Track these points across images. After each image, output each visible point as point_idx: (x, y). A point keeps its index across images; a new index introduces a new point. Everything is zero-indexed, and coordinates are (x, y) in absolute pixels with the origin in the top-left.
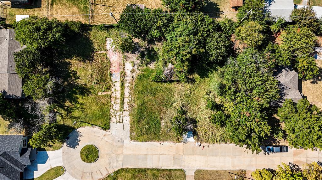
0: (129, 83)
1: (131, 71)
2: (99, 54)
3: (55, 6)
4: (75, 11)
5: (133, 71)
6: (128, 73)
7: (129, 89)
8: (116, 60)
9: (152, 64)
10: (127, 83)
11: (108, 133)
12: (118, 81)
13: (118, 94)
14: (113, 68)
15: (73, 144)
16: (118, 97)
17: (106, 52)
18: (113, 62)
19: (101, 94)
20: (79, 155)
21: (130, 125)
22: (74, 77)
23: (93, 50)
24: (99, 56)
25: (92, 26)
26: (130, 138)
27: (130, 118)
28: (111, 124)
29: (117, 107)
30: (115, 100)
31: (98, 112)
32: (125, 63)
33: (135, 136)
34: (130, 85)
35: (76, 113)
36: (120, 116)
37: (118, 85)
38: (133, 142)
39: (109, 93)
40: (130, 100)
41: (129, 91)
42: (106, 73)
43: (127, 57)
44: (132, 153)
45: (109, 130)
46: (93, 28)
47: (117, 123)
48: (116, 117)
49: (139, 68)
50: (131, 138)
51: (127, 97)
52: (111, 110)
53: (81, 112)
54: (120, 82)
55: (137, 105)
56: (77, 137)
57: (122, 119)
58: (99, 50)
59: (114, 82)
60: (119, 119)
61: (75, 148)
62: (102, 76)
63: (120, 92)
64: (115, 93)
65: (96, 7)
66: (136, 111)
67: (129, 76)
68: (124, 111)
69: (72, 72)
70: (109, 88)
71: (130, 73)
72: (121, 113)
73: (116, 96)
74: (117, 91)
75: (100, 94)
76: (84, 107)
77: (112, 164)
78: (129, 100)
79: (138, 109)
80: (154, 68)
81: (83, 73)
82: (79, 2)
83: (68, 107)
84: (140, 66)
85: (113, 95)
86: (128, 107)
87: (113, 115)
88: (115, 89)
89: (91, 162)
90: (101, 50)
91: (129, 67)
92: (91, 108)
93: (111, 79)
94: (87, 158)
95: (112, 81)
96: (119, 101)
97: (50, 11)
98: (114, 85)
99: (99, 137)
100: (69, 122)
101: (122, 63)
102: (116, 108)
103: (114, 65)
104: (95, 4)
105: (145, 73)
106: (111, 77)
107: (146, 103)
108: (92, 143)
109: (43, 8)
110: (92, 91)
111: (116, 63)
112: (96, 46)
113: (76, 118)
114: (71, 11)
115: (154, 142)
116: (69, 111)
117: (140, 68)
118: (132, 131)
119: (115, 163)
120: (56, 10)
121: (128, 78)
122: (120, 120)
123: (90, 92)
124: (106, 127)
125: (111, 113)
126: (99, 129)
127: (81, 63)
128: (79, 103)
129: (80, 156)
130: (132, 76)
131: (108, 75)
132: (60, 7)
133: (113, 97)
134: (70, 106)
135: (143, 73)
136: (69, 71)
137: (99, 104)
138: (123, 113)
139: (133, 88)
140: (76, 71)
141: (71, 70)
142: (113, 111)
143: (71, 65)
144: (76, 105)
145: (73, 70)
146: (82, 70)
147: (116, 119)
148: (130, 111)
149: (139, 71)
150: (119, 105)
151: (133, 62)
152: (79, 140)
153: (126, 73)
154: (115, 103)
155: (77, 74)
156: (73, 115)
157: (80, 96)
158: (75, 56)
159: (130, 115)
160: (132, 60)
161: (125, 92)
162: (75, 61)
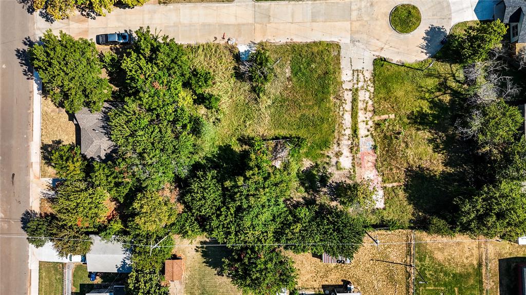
0: (345, 135)
1: (342, 154)
2: (396, 181)
3: (475, 262)
4: (439, 253)
5: (338, 154)
6: (346, 152)
7: (344, 125)
8: (367, 173)
9: (309, 166)
10: (347, 134)
11: (377, 54)
12: (362, 137)
13: (361, 116)
14: (372, 158)
15: (433, 33)
16: (362, 111)
17: (385, 185)
18: (371, 169)
19: (390, 115)
20: (423, 17)
21: (342, 67)
22: (437, 141)
23: (407, 188)
24: (396, 178)
25: (410, 228)
26: (340, 47)
27: (340, 78)
28: (371, 68)
29: (363, 95)
30: (366, 107)
31: (395, 86)
32: (351, 167)
33: (332, 50)
34: (343, 131)
35: (431, 83)
36: (357, 81)
37: (362, 131)
38: (336, 40)
39: (376, 118)
40: (341, 108)
41: (343, 122)
42: (384, 150)
43: (348, 177)
44: (336, 23)
45: (375, 57)
46: (407, 225)
47: (362, 69)
48: (363, 80)
50: (338, 46)
51: (347, 111)
52: (372, 90)
53: (423, 85)
54: (359, 136)
55: (329, 100)
56: (427, 46)
57: (353, 75)
58: (395, 187)
59: (370, 136)
60: (360, 76)
61: (431, 27)
62: (389, 145)
63: (359, 120)
65: (404, 260)
66: (331, 89)
67: (344, 147)
68: (350, 90)
69: (440, 151)
70: (378, 125)
71: (343, 152)
72: (356, 86)
73: (365, 114)
74: (364, 121)
75: (392, 116)
76: (418, 94)
77: (368, 4)
78: (344, 106)
79: (328, 93)
80: (304, 159)
81: (421, 149)
82: (433, 268)
83: (445, 93)
84: (327, 163)
85: (370, 114)
86: (345, 96)
87: (369, 82)
88: (367, 124)
89: (403, 5)
90: (393, 189)
91: (346, 162)
92: (407, 93)
93: (375, 141)
94: (410, 11)
95: (372, 137)
96: (361, 105)
97: (482, 253)
98: (368, 130)
99: (391, 47)
100: (443, 68)
101: (356, 166)
102: (364, 93)
103: (370, 164)
104: (406, 265)
105: (319, 151)
106: (374, 143)
107: (316, 104)
108: (402, 36)
109: (495, 259)
110: (406, 120)
111: (367, 168)
112: (401, 193)
113: (431, 76)
114: (446, 254)
115: (301, 42)
116: (443, 86)
117: (327, 160)
118: (338, 58)
119: (363, 6)
120: (472, 255)
121: (346, 142)
122: (358, 75)
123: (408, 118)
124: (379, 62)
125: (372, 85)
126: (392, 60)
127: (425, 166)
128: (427, 99)
129: (422, 15)
130: (340, 147)
131: (379, 147)
132: (465, 260)
133: (370, 111)
134: (442, 95)
135: (322, 152)
136: (446, 152)
137: (392, 99)
138: (353, 86)
139: (337, 126)
140: (435, 152)
141: (443, 154)
142: (369, 88)
143: (443, 163)
144: (432, 96)
145: (440, 155)
146: (424, 155)
147: (364, 76)
148: (341, 89)
149: (328, 154)
150: (360, 98)
151: (339, 168)
152: (425, 40)
153: (350, 150)
154: (366, 101)
155: (433, 148)
156: (436, 79)
157: (425, 111)
158: (438, 177)
159: (342, 83)
160: (339, 172)
161: (350, 119)
162: (436, 169)
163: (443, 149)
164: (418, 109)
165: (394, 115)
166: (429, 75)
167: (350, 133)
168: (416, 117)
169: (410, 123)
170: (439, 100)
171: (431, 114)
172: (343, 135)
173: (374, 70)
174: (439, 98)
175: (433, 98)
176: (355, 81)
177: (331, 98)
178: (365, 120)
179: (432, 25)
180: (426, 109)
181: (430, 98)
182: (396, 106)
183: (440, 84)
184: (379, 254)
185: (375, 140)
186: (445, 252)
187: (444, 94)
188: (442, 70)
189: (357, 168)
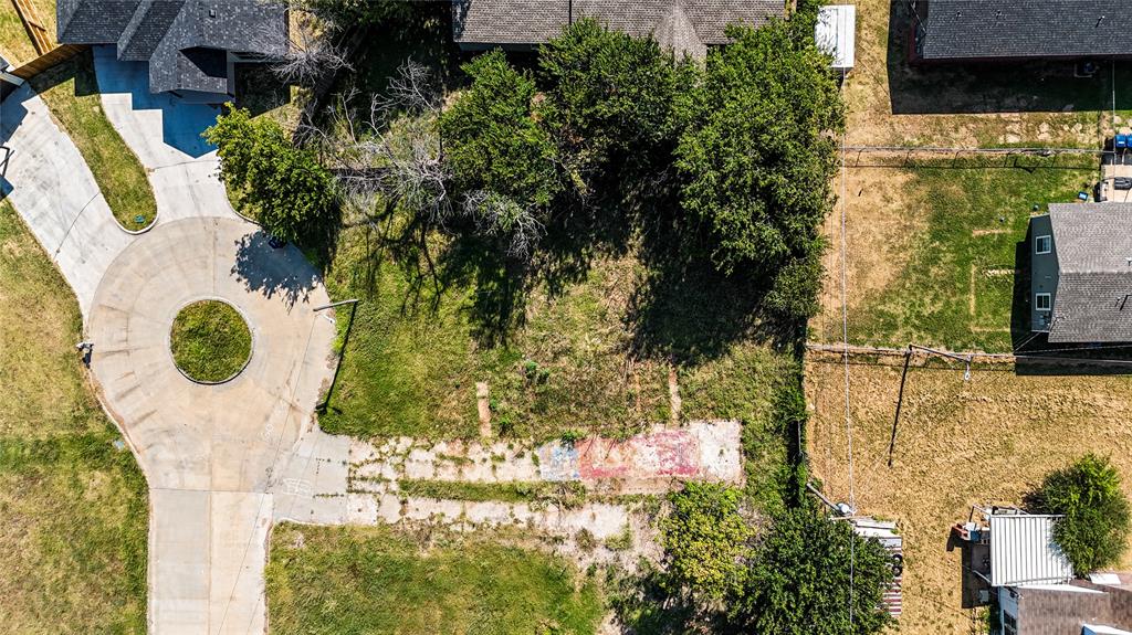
0: (530, 521)
1: (584, 531)
2: (666, 387)
3: (901, 178)
4: (872, 275)
5: (586, 541)
6: (578, 520)
7: (504, 523)
8: (640, 464)
9: (618, 628)
10: (529, 515)
11: (306, 421)
12: (539, 472)
13: (477, 474)
14: (599, 448)
15: (255, 267)
16: (466, 470)
17: (675, 416)
18: (628, 451)
19: (478, 395)
20: (209, 295)
21: (338, 523)
22: (556, 271)
23: (685, 359)
24: (656, 386)
25: (799, 352)
26: (282, 524)
27: (370, 528)
28: (343, 440)
29: (420, 466)
30: (453, 458)
31: (398, 379)
32: (622, 507)
33: (290, 547)
34: (520, 525)
35: (392, 280)
36: (378, 482)
37: (520, 472)
38: (263, 534)
39: (486, 432)
40: (453, 528)
41: (494, 524)
42: (577, 415)
43: (651, 517)
44: (216, 530)
45: (316, 427)
46: (791, 362)
47: (348, 467)
48: (377, 464)
49: (598, 572)
50: (281, 528)
51: (464, 514)
52: (406, 442)
53: (396, 303)
54: (536, 480)
55: (429, 562)
56: (290, 285)
57: (363, 491)
58: (682, 389)
59: (537, 452)
60: (366, 474)
61: (236, 275)
62: (563, 400)
63: (489, 479)
64: (485, 460)
65: (893, 373)
66: (400, 555)
67: (565, 525)
68: (404, 503)
69: (583, 263)
70: (504, 430)
71: (578, 528)
72: (394, 487)
73: (473, 462)
74: (494, 467)
75: (483, 389)
76: (423, 318)
77: (167, 441)
78: (449, 521)
79: (409, 564)
81: (577, 314)
82: (914, 294)
83: (423, 245)
84: (610, 578)
85: (475, 451)
86: (420, 516)
87: (384, 449)
88: (502, 459)
89: (174, 348)
90: (687, 394)
91: (607, 522)
92: (418, 346)
93: (549, 439)
94: (190, 331)
95: (538, 445)
96: (448, 474)
97: (875, 159)
98: (520, 455)
99: (288, 383)
100: (350, 249)
101: (621, 494)
102: (414, 464)
103: (615, 454)
104: (906, 366)
105: (576, 598)
106: (557, 442)
107: (440, 600)
108: (258, 349)
109: (891, 124)
110: (494, 355)
111: (625, 464)
112: (702, 375)
113: (373, 281)
114: (875, 257)
115: (265, 630)
116: (405, 249)
117: (601, 575)
118: (312, 533)
119: (172, 456)
120: (880, 186)
121: (551, 519)
122: (363, 479)
123: (491, 345)
124: (329, 415)
125: (392, 442)
126: (325, 381)
127: (624, 306)
128: (438, 293)
129: (201, 298)
130: (564, 535)
131: (566, 429)
132: (894, 206)
133: (466, 450)
134: (426, 254)
135: (578, 589)
136: (587, 248)
137: (435, 386)
138: (394, 493)
139: (506, 543)
140: (585, 279)
141: (591, 256)
142: (401, 449)
143: (616, 258)
144: (429, 280)
145: (593, 264)
146: (592, 306)
147: (367, 462)
148: (400, 526)
149: (585, 571)
150: (429, 476)
151: (626, 541)
152: (273, 291)
153: (575, 510)
154: (438, 460)
155: (574, 282)
156: (383, 266)
157: (471, 298)
158: (656, 273)
159: (383, 526)
160: (636, 539)
161: (488, 505)
162: (631, 276)
163: (578, 255)
164: (465, 320)
165: (478, 385)
166: (371, 287)
167: (525, 506)
168: (488, 324)
169: (503, 342)
170: (440, 261)
171: (480, 285)
172: (531, 525)
173: (351, 434)
174: (434, 261)
175: (436, 277)
176: (381, 488)
177: (425, 555)
178: (489, 463)
179: (233, 271)
181: (436, 284)
182: (452, 376)
183: (397, 255)
184: (872, 441)
185: (547, 438)
186: (868, 260)
187: (425, 248)
188: (357, 249)
189: (625, 491)
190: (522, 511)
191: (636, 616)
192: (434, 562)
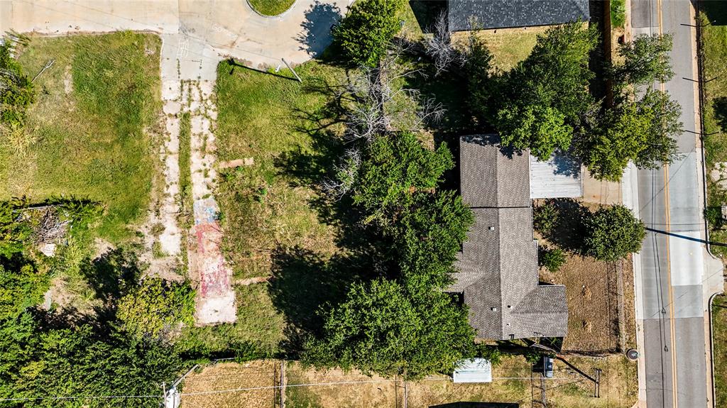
0: (168, 195)
1: (164, 229)
2: (255, 275)
4: (330, 399)
5: (158, 230)
6: (170, 225)
7: (166, 179)
8: (207, 261)
9: (105, 252)
10: (172, 194)
11: (225, 52)
12: (199, 199)
13: (196, 161)
14: (216, 236)
15: (320, 16)
16: (198, 153)
17: (237, 282)
18: (214, 254)
19: (246, 159)
21: (162, 75)
22: (325, 204)
23: (273, 286)
24: (256, 270)
25: (279, 356)
26: (160, 40)
27: (159, 96)
28: (214, 76)
29: (199, 125)
30: (205, 145)
31: (253, 108)
32: (179, 252)
33: (146, 46)
34: (165, 189)
35: (316, 102)
36: (188, 99)
37: (198, 187)
38: (153, 28)
39: (223, 165)
40: (162, 147)
41: (165, 173)
42: (235, 221)
43: (174, 270)
45: (221, 59)
46: (274, 351)
47: (197, 79)
48: (199, 98)
49: (139, 238)
50: (157, 39)
51: (171, 153)
52: (214, 115)
53: (300, 106)
54: (194, 197)
55: (140, 134)
56: (310, 38)
57: (182, 90)
58: (254, 286)
59: (211, 197)
60: (193, 92)
62: (245, 212)
63: (193, 169)
64: (205, 165)
66: (144, 115)
67: (167, 217)
68: (176, 116)
69: (331, 220)
70: (224, 176)
71: (165, 225)
72: (186, 110)
73: (203, 158)
74: (200, 171)
75: (249, 162)
76: (292, 122)
78: (166, 145)
79: (138, 121)
80: (97, 240)
81: (298, 218)
84: (135, 245)
85: (210, 159)
86: (168, 126)
87: (209, 102)
88: (206, 176)
90: (251, 289)
91: (170, 242)
92: (274, 120)
93: (220, 205)
95: (216, 197)
96: (195, 143)
98: (209, 188)
99: (248, 40)
100: (334, 76)
102: (200, 121)
103: (213, 246)
105: (122, 225)
106: (218, 209)
107: (117, 141)
108: (268, 20)
110: (270, 167)
111: (206, 252)
112: (264, 298)
113: (314, 91)
114: (341, 400)
115: (94, 33)
116: (335, 110)
117: (137, 240)
118: (155, 59)
120: (384, 401)
121: (170, 208)
122: (190, 90)
123: (276, 165)
124: (229, 66)
125: (213, 107)
126: (250, 63)
127: (305, 247)
128: (308, 131)
130: (161, 216)
131: (227, 214)
133: (210, 153)
134: (331, 123)
135: (129, 226)
136: (340, 223)
137: (249, 132)
138: (182, 109)
139: (154, 181)
140: (321, 222)
141: (335, 225)
142: (210, 112)
143: (335, 241)
144: (316, 126)
145: (330, 227)
146: (304, 228)
147: (201, 92)
148: (162, 114)
149: (139, 230)
150: (193, 131)
151: (159, 255)
152: (305, 28)
153: (176, 223)
154: (204, 135)
155: (319, 216)
156: (323, 96)
157: (306, 152)
158: (326, 266)
159: (162, 103)
160: (160, 261)
161: (177, 168)
162: (324, 251)
163: (336, 217)
164: (292, 149)
165: (252, 159)
166: (310, 90)
167: (177, 191)
168: (290, 163)
169: (279, 173)
170: (328, 132)
171: (315, 157)
172: (166, 195)
173: (218, 81)
174: (328, 128)
175: (318, 130)
176: (185, 101)
177: (144, 131)
178: (203, 168)
179: (317, 2)
180: (307, 148)
181: (314, 130)
182: (256, 141)
183: (330, 105)
184: (227, 402)
185: (220, 203)
186: (339, 396)
187: (336, 122)
188: (333, 79)
189: (189, 253)
190: (174, 190)
191: (113, 262)
192: (140, 137)
